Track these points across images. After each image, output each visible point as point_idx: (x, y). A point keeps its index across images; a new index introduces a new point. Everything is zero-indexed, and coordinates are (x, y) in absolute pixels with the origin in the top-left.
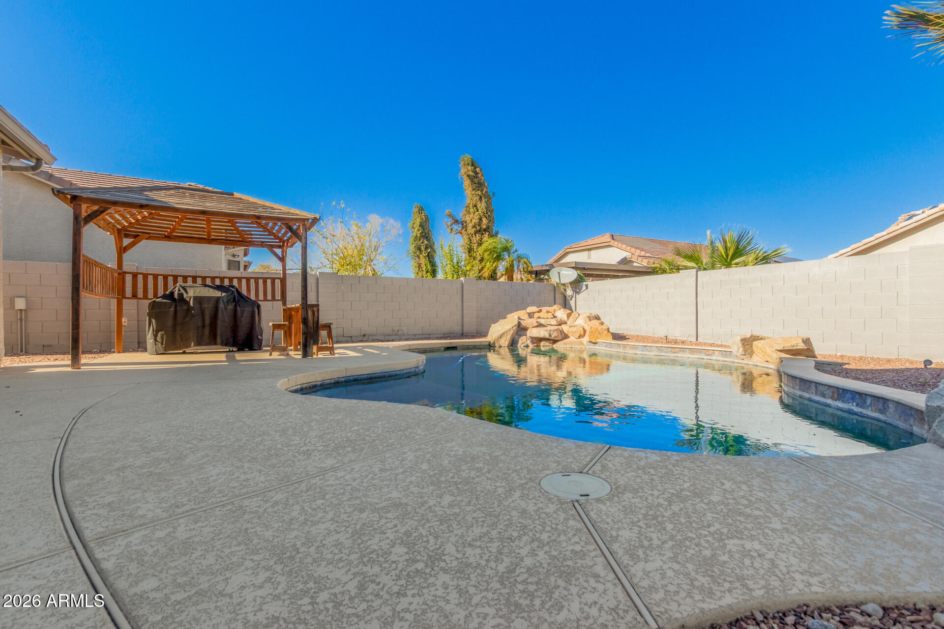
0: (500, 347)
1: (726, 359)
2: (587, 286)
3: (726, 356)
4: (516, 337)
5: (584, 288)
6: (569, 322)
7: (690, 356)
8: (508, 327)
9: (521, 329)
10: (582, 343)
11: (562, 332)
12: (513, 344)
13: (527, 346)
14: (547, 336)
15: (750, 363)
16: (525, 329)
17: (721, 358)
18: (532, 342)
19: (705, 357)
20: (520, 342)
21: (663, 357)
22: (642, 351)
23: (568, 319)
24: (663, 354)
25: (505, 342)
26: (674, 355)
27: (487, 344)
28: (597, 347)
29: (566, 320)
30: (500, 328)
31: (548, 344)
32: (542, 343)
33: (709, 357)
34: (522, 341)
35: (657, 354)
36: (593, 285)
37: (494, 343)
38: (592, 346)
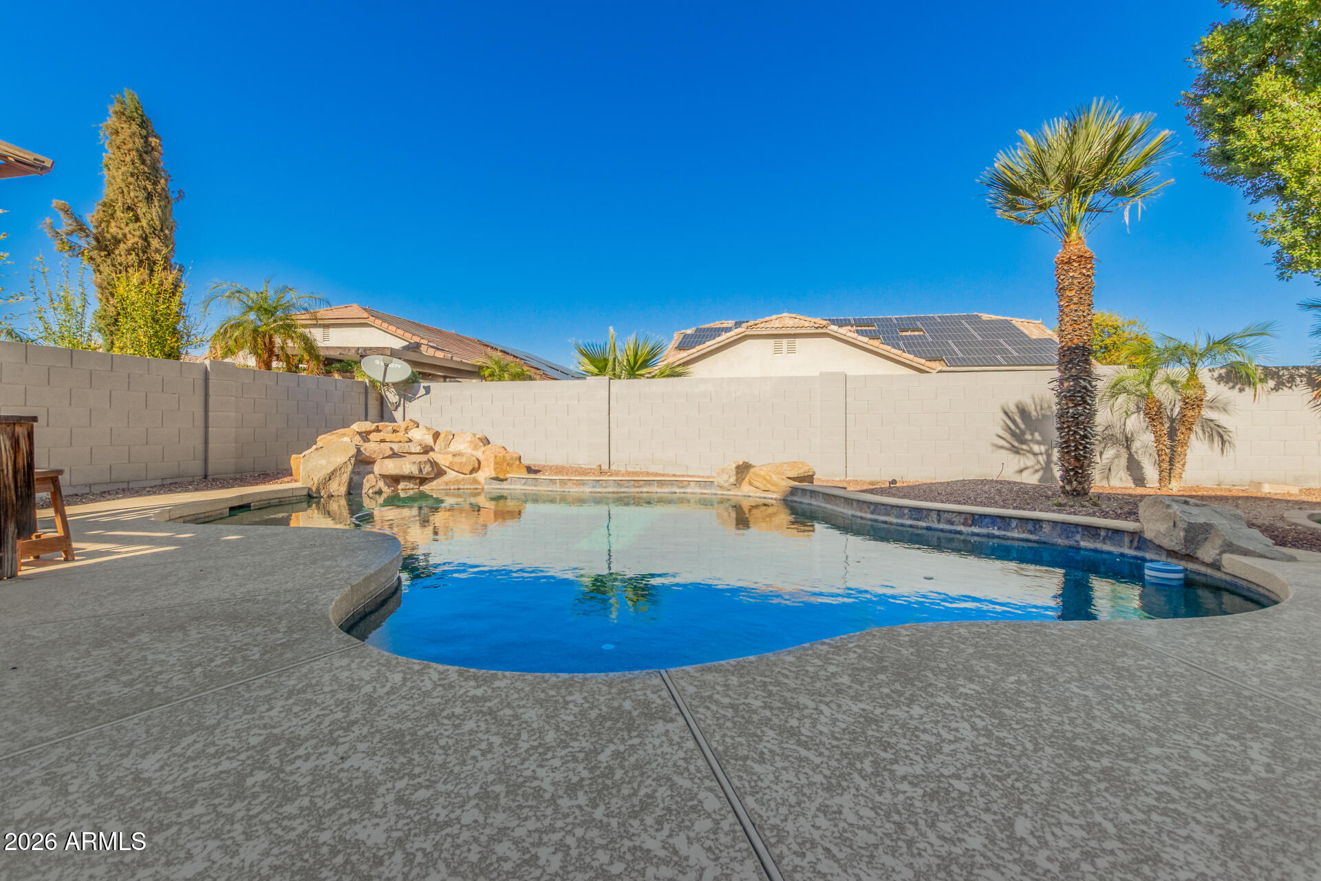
0: (331, 496)
1: (705, 491)
2: (428, 390)
3: (705, 487)
4: (356, 478)
5: (422, 391)
6: (437, 448)
7: (659, 490)
8: (340, 459)
9: (362, 463)
10: (476, 481)
11: (434, 464)
12: (353, 491)
13: (380, 492)
14: (416, 472)
15: (739, 494)
16: (370, 462)
17: (698, 490)
18: (386, 484)
19: (678, 490)
20: (366, 486)
21: (622, 495)
22: (594, 487)
23: (435, 442)
24: (622, 490)
25: (338, 487)
26: (637, 490)
27: (305, 492)
28: (505, 485)
29: (432, 443)
30: (323, 462)
31: (411, 486)
32: (402, 485)
33: (682, 490)
34: (369, 483)
35: (615, 490)
36: (439, 388)
37: (318, 491)
38: (496, 485)
